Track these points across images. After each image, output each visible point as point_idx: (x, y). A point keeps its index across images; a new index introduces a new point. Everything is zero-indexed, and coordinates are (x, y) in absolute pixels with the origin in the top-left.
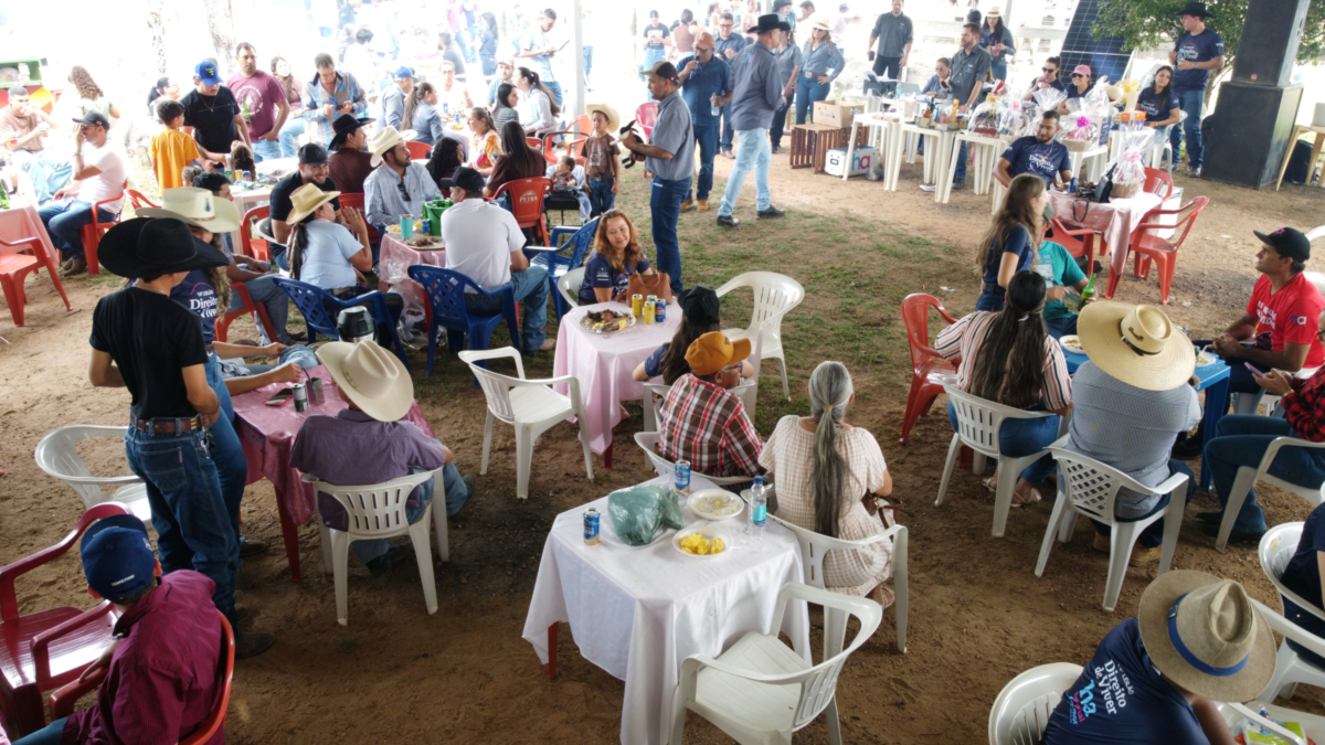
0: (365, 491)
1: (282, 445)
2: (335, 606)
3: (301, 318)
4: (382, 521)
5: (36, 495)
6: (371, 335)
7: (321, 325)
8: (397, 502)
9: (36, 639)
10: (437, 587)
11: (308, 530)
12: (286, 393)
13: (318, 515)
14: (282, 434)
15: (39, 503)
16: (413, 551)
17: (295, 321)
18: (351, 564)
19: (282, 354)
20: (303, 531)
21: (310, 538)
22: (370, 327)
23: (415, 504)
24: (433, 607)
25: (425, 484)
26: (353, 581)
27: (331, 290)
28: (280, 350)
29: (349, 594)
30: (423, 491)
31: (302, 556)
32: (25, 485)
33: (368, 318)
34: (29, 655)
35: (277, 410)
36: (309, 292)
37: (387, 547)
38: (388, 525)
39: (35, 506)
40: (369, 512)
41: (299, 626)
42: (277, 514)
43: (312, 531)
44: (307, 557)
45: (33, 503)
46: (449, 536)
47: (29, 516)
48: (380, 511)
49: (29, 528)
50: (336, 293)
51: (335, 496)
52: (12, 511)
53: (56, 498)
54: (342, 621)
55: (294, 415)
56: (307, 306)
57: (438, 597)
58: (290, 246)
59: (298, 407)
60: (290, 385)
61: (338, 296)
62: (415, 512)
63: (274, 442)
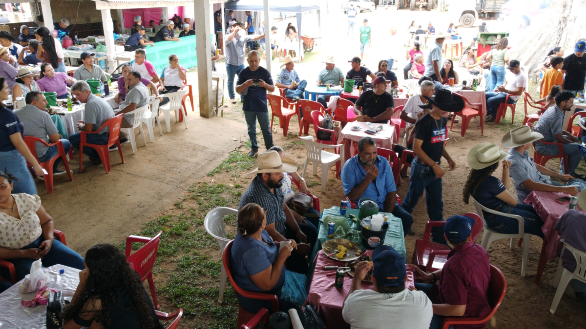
1: (553, 218)
2: (551, 303)
9: (432, 251)
11: (551, 264)
12: (568, 199)
18: (567, 289)
19: (570, 181)
20: (548, 263)
21: (550, 267)
26: (565, 296)
28: (570, 179)
29: (561, 301)
31: (544, 273)
34: (428, 256)
35: (559, 205)
42: (540, 251)
43: (553, 265)
44: (546, 275)
51: (573, 254)
54: (552, 311)
59: (571, 207)
60: (570, 196)
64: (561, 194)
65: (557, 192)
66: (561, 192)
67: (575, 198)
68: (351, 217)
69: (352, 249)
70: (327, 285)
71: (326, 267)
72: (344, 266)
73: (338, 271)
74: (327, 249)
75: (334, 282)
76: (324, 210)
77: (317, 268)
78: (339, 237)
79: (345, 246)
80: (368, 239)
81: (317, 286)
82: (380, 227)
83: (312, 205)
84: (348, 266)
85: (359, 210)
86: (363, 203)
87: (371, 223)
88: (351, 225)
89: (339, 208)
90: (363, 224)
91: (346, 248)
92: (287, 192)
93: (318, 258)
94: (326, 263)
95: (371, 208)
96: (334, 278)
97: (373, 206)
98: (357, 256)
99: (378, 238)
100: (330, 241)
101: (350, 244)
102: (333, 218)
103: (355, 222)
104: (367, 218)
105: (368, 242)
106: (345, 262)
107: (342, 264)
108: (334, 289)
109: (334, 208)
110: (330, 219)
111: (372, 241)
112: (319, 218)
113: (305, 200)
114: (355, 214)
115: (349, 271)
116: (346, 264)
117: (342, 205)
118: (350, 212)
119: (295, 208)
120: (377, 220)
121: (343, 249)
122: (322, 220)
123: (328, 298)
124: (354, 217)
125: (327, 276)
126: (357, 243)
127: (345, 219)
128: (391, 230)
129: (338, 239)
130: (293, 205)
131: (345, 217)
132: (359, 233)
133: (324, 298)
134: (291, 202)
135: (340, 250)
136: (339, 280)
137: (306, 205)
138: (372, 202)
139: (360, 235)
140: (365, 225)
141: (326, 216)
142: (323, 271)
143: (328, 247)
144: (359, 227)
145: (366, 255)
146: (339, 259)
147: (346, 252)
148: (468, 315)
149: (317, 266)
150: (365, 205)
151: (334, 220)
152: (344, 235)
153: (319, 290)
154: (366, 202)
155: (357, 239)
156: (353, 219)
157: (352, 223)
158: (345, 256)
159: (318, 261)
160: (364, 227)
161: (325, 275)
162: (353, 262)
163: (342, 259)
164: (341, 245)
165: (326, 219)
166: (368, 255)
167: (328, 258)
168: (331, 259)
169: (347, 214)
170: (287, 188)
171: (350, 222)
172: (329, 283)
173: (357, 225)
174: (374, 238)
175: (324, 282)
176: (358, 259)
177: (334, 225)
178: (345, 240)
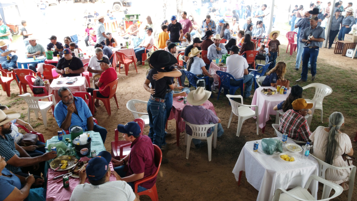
0: (198, 126)
1: (179, 111)
2: (186, 154)
3: (188, 81)
4: (200, 135)
5: (125, 114)
6: (205, 87)
7: (192, 83)
8: (205, 130)
9: (121, 146)
10: (212, 155)
11: (182, 134)
12: (182, 99)
13: (185, 131)
14: (180, 109)
15: (125, 116)
16: (207, 144)
17: (187, 81)
18: (191, 145)
19: (182, 89)
20: (181, 134)
21: (183, 136)
22: (205, 85)
23: (209, 132)
24: (210, 160)
25: (213, 127)
26: (191, 149)
27: (196, 75)
28: (182, 88)
29: (190, 151)
30: (212, 129)
31: (180, 140)
32: (123, 112)
33: (204, 83)
34: (119, 150)
35: (179, 103)
36: (191, 75)
37: (201, 142)
38: (202, 136)
39: (124, 117)
40: (198, 132)
41: (177, 157)
42: (176, 129)
43: (183, 134)
44: (181, 140)
45: (124, 116)
46: (217, 142)
47: (123, 119)
48: (200, 132)
49: (122, 121)
50: (197, 76)
51: (190, 126)
52: (120, 117)
53: (129, 116)
54: (187, 158)
55: (183, 104)
56: (190, 78)
57: (212, 157)
58: (188, 62)
59: (185, 102)
60: (183, 97)
61: (198, 77)
62: (209, 134)
63: (178, 110)
64: (179, 97)
65: (177, 96)
66: (179, 96)
67: (185, 97)
68: (67, 140)
69: (71, 160)
70: (58, 189)
71: (55, 178)
72: (68, 173)
73: (64, 178)
74: (54, 166)
75: (63, 185)
76: (47, 140)
77: (49, 181)
78: (61, 155)
79: (66, 160)
80: (80, 151)
81: (51, 192)
82: (86, 141)
83: (38, 139)
84: (70, 172)
85: (70, 135)
86: (72, 130)
87: (80, 140)
88: (67, 145)
89: (57, 137)
90: (75, 142)
91: (67, 161)
92: (16, 136)
93: (49, 174)
94: (55, 175)
95: (78, 131)
96: (62, 183)
97: (79, 129)
98: (75, 163)
99: (87, 148)
100: (55, 160)
101: (69, 158)
102: (54, 144)
103: (70, 142)
104: (77, 138)
105: (81, 152)
106: (68, 170)
107: (65, 172)
108: (64, 189)
109: (54, 137)
110: (52, 146)
111: (83, 151)
112: (45, 147)
113: (32, 137)
114: (68, 137)
115: (71, 175)
116: (69, 171)
117: (59, 134)
118: (66, 137)
119: (25, 145)
120: (83, 138)
121: (65, 162)
122: (46, 148)
123: (60, 197)
124: (68, 140)
125: (58, 183)
126: (73, 156)
127: (62, 143)
128: (93, 141)
129: (60, 157)
130: (23, 143)
131: (63, 141)
132: (73, 149)
133: (58, 198)
134: (21, 142)
135: (63, 164)
136: (65, 183)
137: (33, 141)
138: (78, 127)
139: (75, 150)
140: (76, 142)
141: (49, 144)
142: (54, 181)
143: (54, 164)
144: (73, 145)
145: (80, 161)
146: (63, 169)
147: (67, 163)
148: (146, 176)
149: (49, 179)
150: (74, 130)
151: (55, 145)
152: (64, 153)
153: (53, 194)
154: (74, 128)
155: (73, 153)
156: (68, 141)
157: (68, 144)
158: (67, 166)
159: (49, 175)
160: (76, 144)
161: (56, 183)
162: (73, 168)
163: (66, 168)
164: (63, 160)
165: (50, 146)
166: (82, 161)
167: (56, 171)
168: (58, 171)
169: (64, 139)
170: (16, 133)
171: (67, 143)
172: (59, 187)
173: (71, 145)
174: (83, 149)
175: (56, 188)
176: (76, 165)
177: (56, 149)
178: (65, 156)
